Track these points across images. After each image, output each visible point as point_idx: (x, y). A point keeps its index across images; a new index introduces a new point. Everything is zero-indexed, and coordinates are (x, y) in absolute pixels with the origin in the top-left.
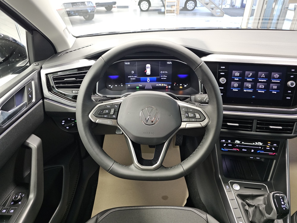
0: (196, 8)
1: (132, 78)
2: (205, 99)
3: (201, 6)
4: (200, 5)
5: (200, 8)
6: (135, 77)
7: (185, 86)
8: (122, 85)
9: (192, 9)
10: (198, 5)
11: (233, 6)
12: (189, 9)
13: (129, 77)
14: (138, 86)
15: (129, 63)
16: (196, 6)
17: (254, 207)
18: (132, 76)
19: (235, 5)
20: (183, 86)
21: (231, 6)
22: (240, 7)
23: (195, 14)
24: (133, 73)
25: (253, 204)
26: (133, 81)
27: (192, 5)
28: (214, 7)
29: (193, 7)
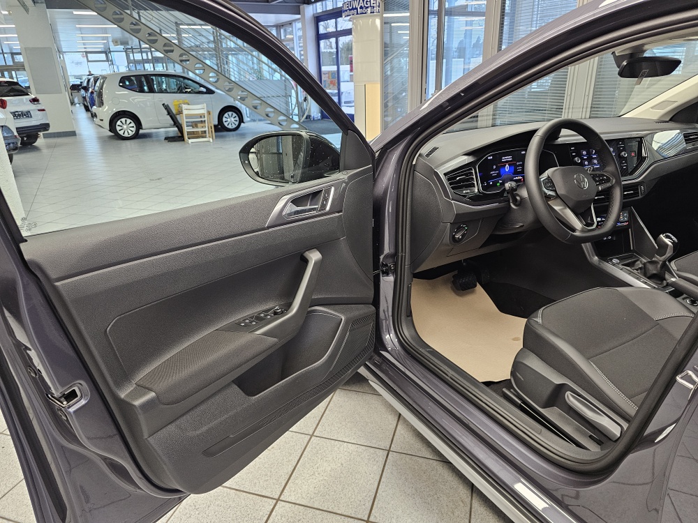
0: (243, 125)
1: (494, 174)
4: (250, 119)
9: (234, 126)
10: (246, 119)
12: (230, 127)
15: (491, 158)
16: (241, 120)
18: (494, 172)
26: (495, 177)
27: (233, 119)
28: (286, 120)
29: (237, 123)
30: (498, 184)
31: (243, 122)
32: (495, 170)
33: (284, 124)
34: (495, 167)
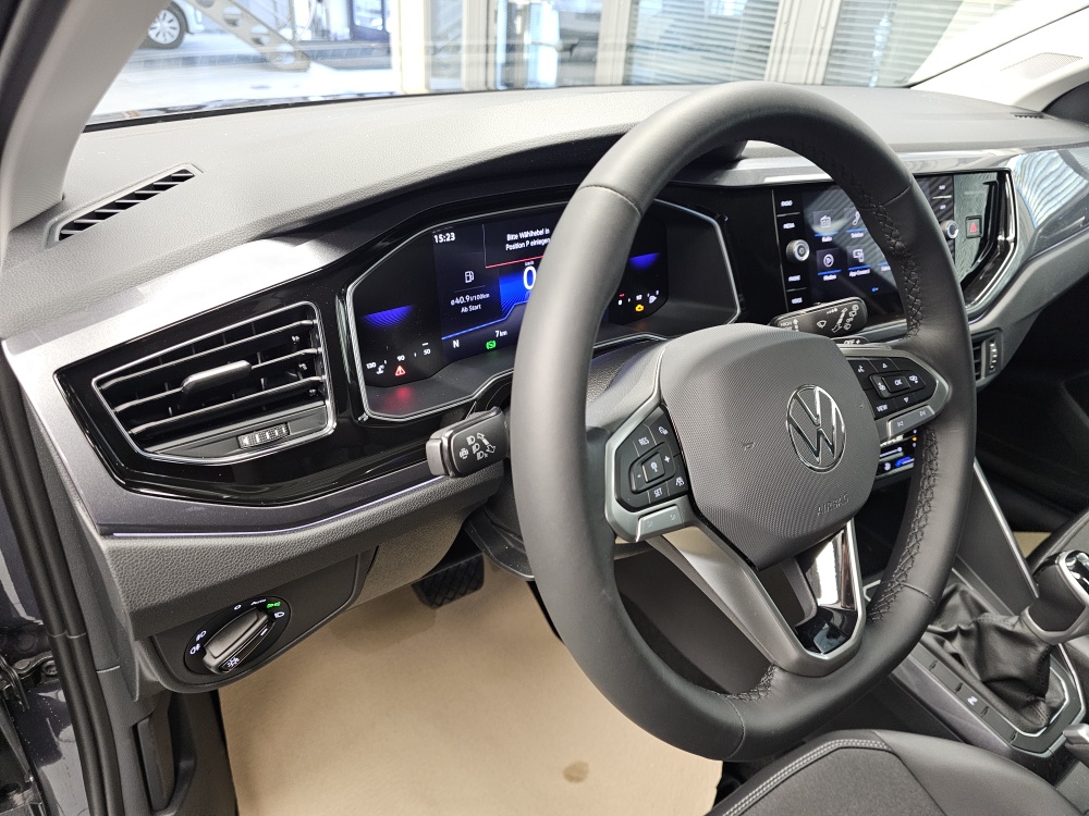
0: (187, 38)
1: (467, 304)
2: (840, 321)
3: (207, 31)
4: (201, 27)
5: (202, 39)
6: (482, 296)
7: (652, 299)
8: (426, 347)
9: (169, 40)
10: (193, 25)
11: (322, 33)
12: (160, 39)
13: (453, 303)
14: (493, 337)
15: (451, 237)
16: (184, 28)
17: (959, 636)
18: (468, 298)
19: (328, 32)
20: (645, 302)
21: (316, 31)
22: (347, 37)
23: (190, 61)
24: (472, 278)
25: (953, 628)
26: (473, 318)
27: (166, 24)
28: (267, 35)
29: (176, 33)
30: (491, 345)
31: (188, 31)
32: (473, 289)
33: (265, 40)
34: (470, 276)
